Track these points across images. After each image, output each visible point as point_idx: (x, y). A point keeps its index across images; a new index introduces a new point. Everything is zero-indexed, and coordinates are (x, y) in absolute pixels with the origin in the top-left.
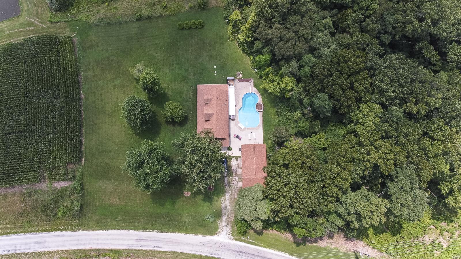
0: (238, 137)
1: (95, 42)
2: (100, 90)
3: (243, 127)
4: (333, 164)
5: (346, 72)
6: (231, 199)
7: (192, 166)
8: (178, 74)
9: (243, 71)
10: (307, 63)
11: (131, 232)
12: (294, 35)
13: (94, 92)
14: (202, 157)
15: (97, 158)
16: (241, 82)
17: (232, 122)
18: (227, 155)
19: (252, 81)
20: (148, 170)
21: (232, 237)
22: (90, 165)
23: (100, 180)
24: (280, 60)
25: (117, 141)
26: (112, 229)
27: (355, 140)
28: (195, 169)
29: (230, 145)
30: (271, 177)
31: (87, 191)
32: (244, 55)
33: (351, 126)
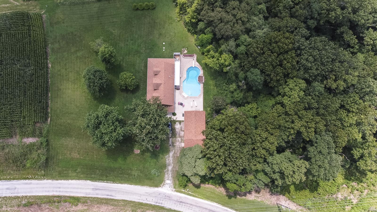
0: (181, 104)
1: (61, 18)
2: (64, 60)
3: (186, 96)
4: (262, 130)
5: (277, 51)
6: (174, 157)
7: (142, 128)
8: (132, 49)
9: (187, 48)
10: (243, 43)
11: (89, 182)
12: (232, 17)
14: (151, 120)
15: (61, 119)
16: (186, 57)
17: (177, 91)
18: (172, 119)
19: (195, 57)
20: (104, 130)
21: (174, 189)
22: (54, 124)
23: (63, 137)
24: (220, 39)
25: (78, 104)
26: (72, 179)
27: (282, 110)
28: (144, 131)
29: (175, 111)
30: (209, 139)
31: (52, 146)
32: (189, 34)
33: (279, 98)
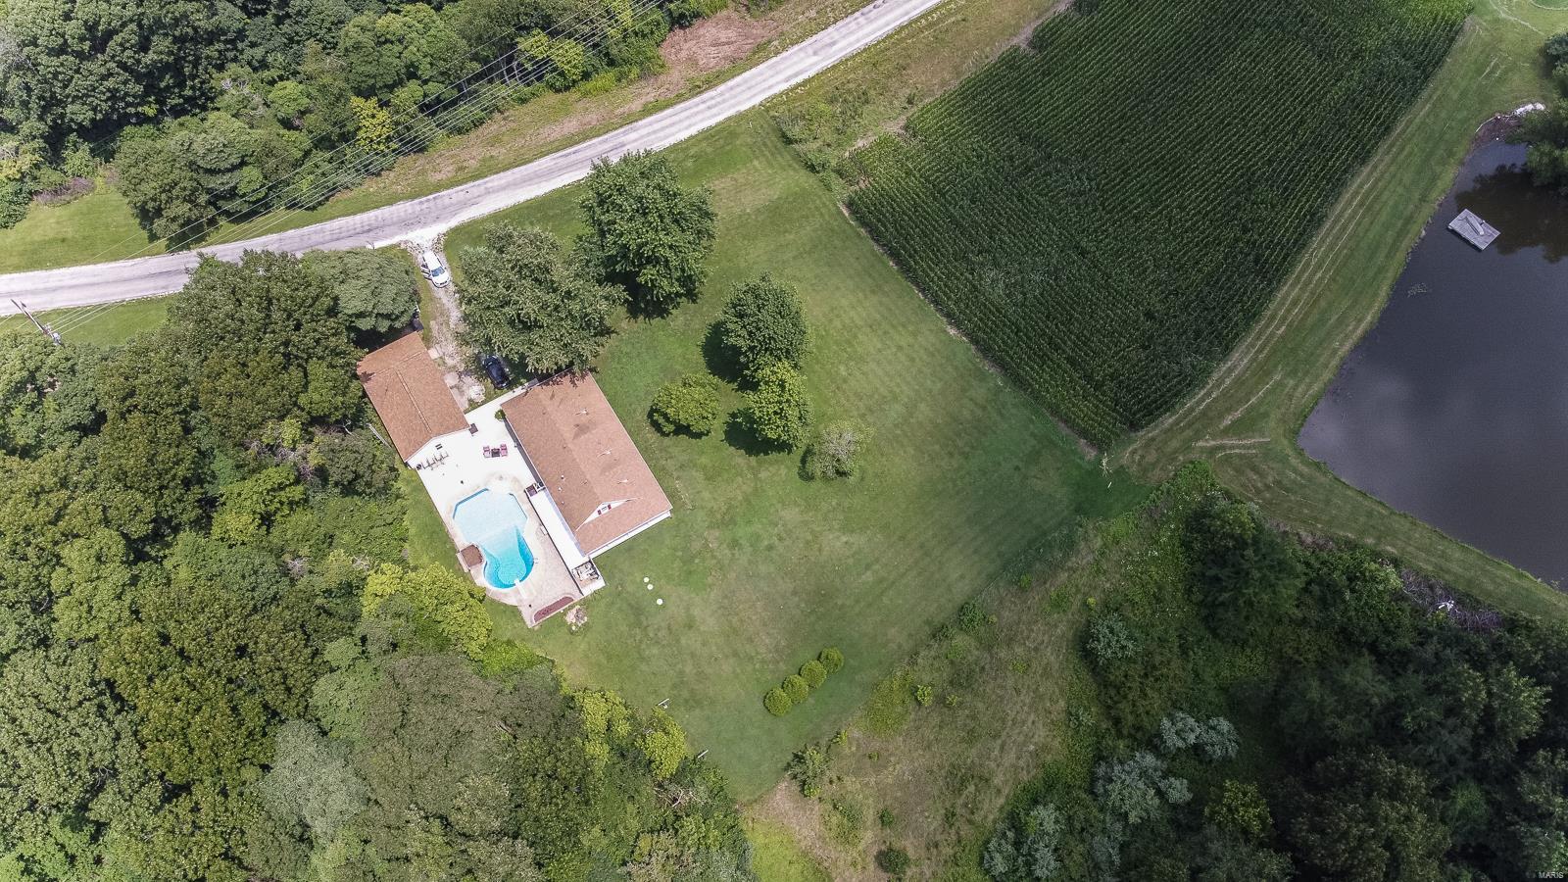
0: (496, 453)
2: (924, 369)
6: (442, 314)
8: (749, 522)
9: (572, 633)
16: (561, 598)
17: (532, 484)
19: (528, 617)
21: (403, 246)
22: (823, 210)
26: (691, 137)
31: (794, 169)
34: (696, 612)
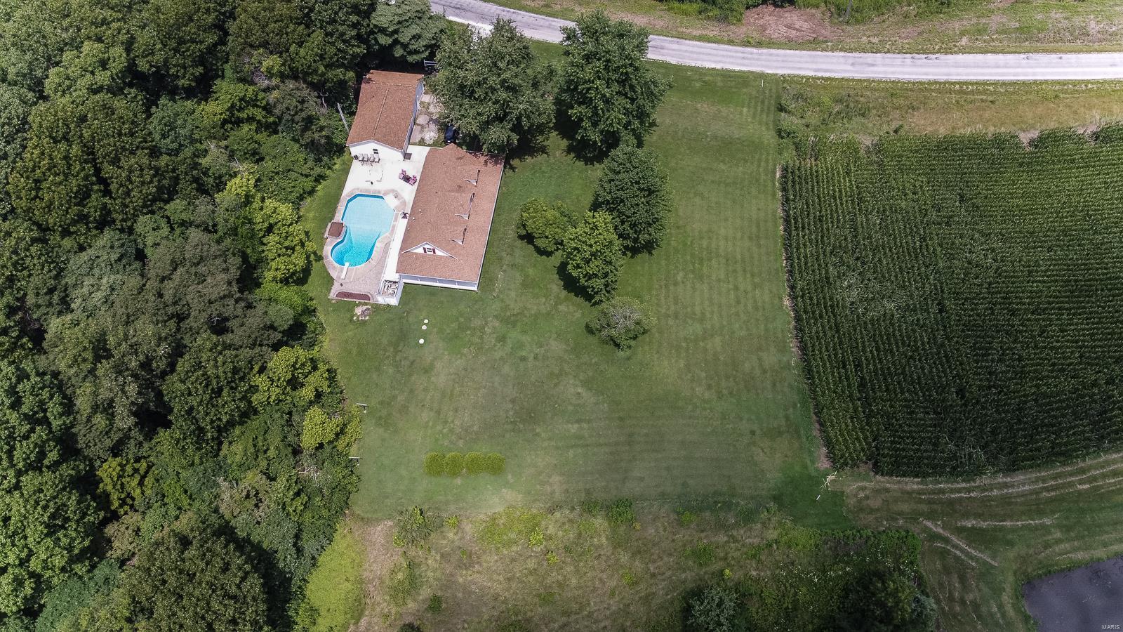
9: (351, 320)
13: (756, 308)
22: (763, 164)
31: (768, 128)
34: (438, 365)
